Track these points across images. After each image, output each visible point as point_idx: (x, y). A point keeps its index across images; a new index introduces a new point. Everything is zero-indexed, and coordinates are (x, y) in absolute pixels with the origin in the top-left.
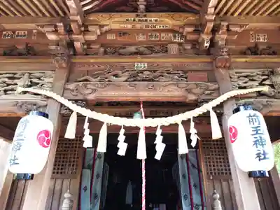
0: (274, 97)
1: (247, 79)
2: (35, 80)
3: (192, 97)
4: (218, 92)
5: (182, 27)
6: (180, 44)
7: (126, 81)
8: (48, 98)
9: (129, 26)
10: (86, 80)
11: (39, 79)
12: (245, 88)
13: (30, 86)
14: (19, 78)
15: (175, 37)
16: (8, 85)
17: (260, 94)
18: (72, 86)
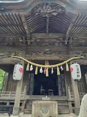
0: (85, 59)
1: (78, 54)
2: (16, 54)
3: (61, 59)
4: (69, 58)
5: (59, 38)
6: (58, 43)
7: (43, 54)
8: (21, 59)
9: (43, 37)
10: (31, 54)
11: (18, 53)
12: (77, 57)
13: (15, 55)
14: (12, 53)
15: (57, 40)
16: (9, 55)
17: (81, 58)
18: (27, 56)
